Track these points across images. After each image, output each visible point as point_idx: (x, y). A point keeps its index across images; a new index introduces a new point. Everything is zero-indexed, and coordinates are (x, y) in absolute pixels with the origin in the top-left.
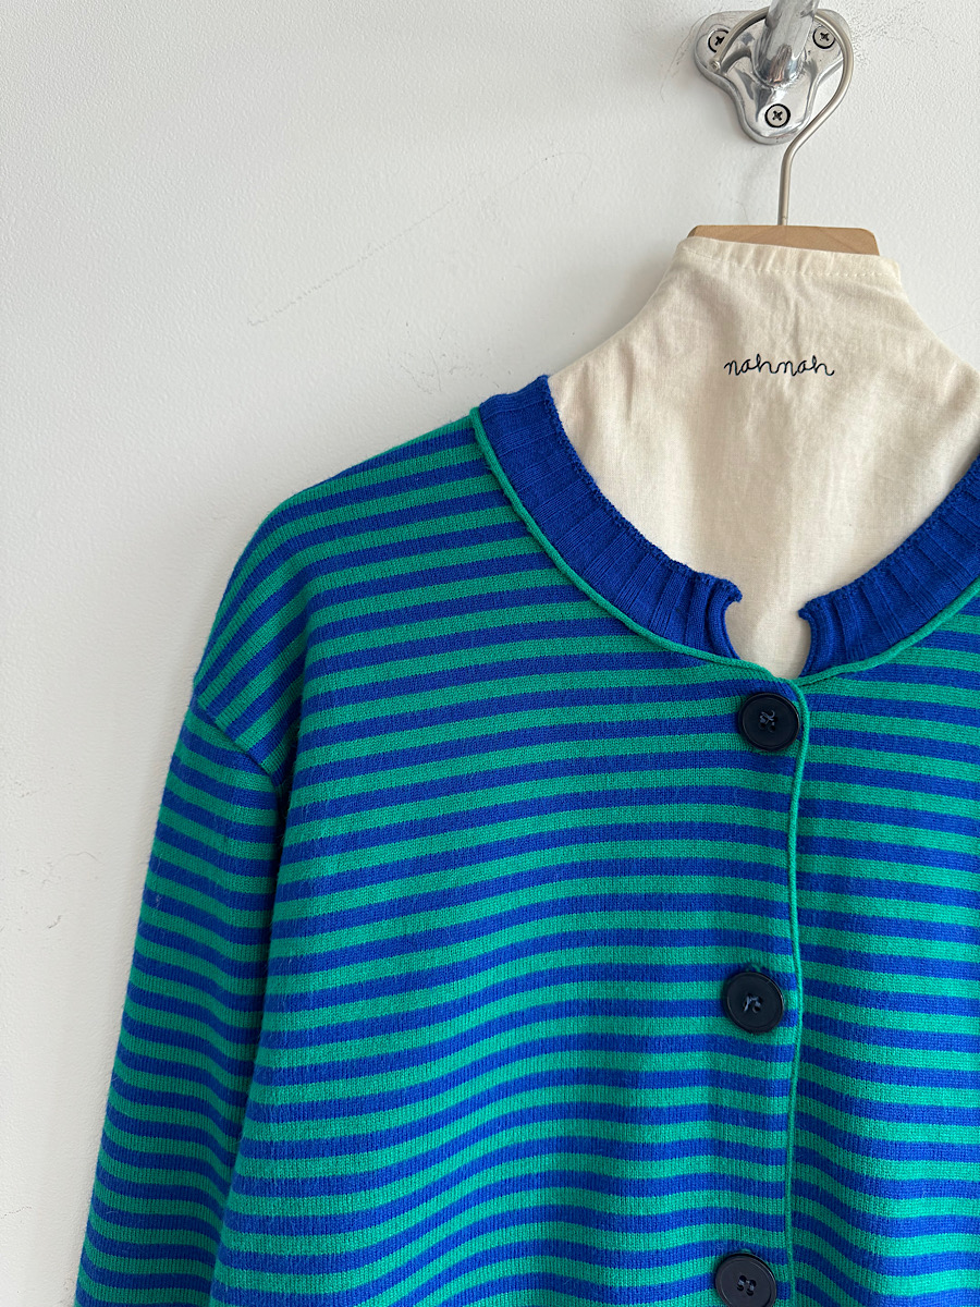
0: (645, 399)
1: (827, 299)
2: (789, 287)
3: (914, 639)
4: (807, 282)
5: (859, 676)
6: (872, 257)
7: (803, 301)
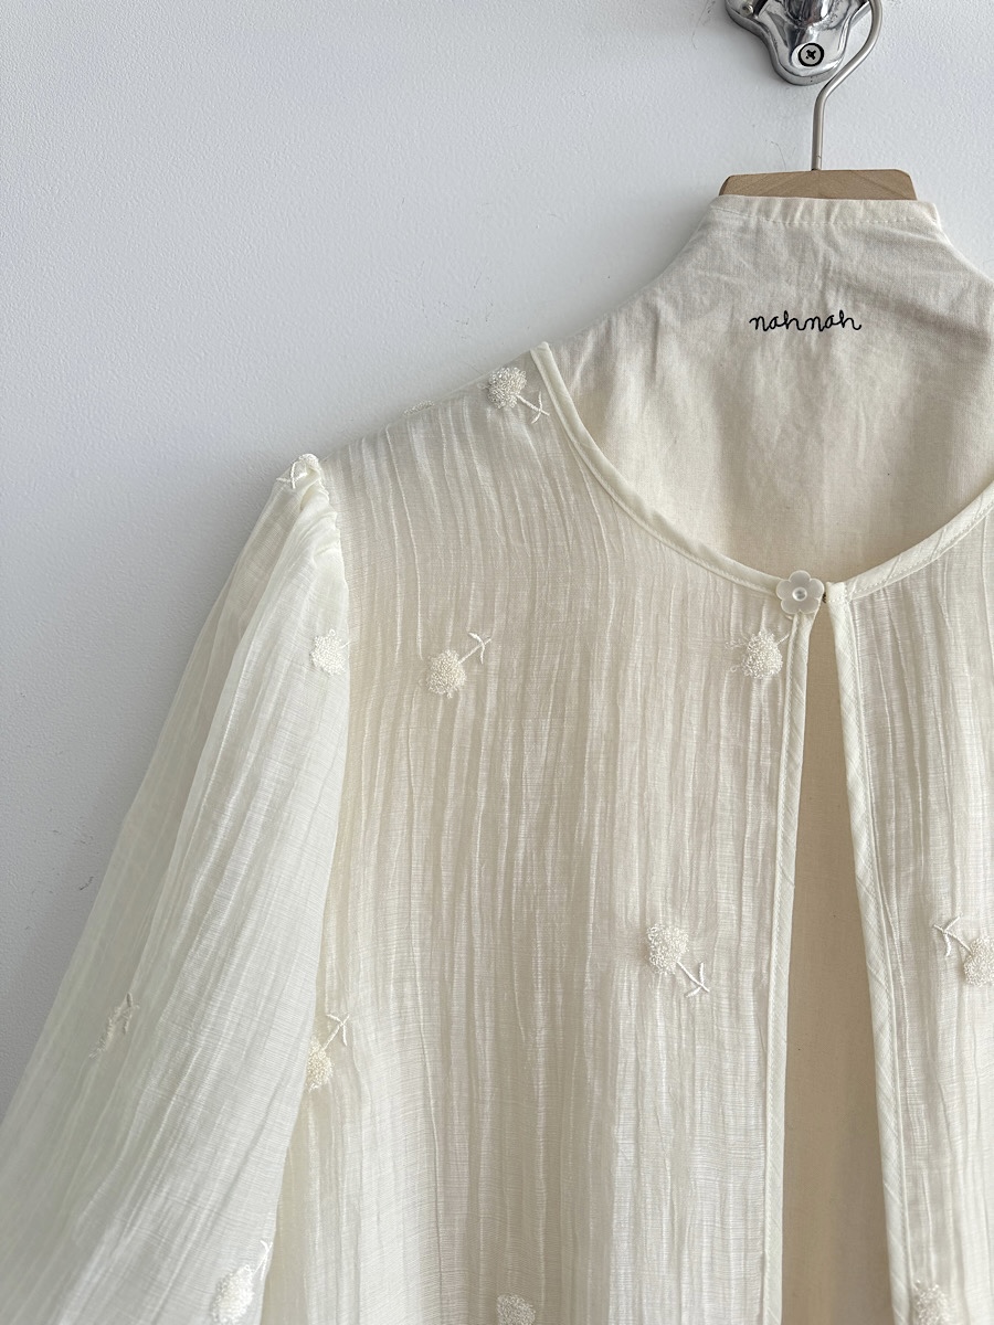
1: (857, 248)
2: (818, 238)
4: (836, 232)
6: (906, 203)
7: (831, 251)
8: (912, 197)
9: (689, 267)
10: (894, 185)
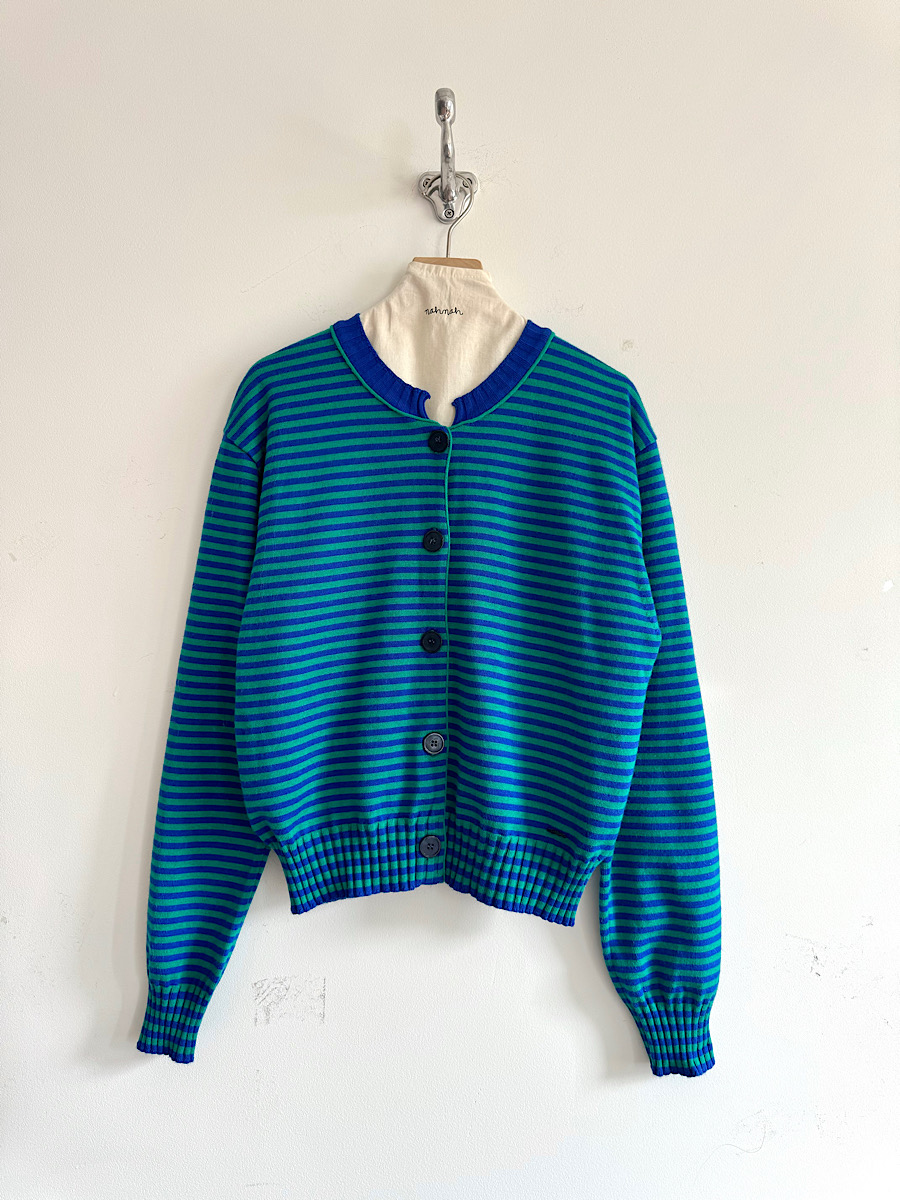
0: (396, 324)
1: (462, 286)
2: (448, 281)
3: (489, 411)
4: (454, 279)
5: (471, 424)
6: (479, 270)
7: (453, 288)
8: (480, 268)
9: (402, 290)
10: (475, 264)
